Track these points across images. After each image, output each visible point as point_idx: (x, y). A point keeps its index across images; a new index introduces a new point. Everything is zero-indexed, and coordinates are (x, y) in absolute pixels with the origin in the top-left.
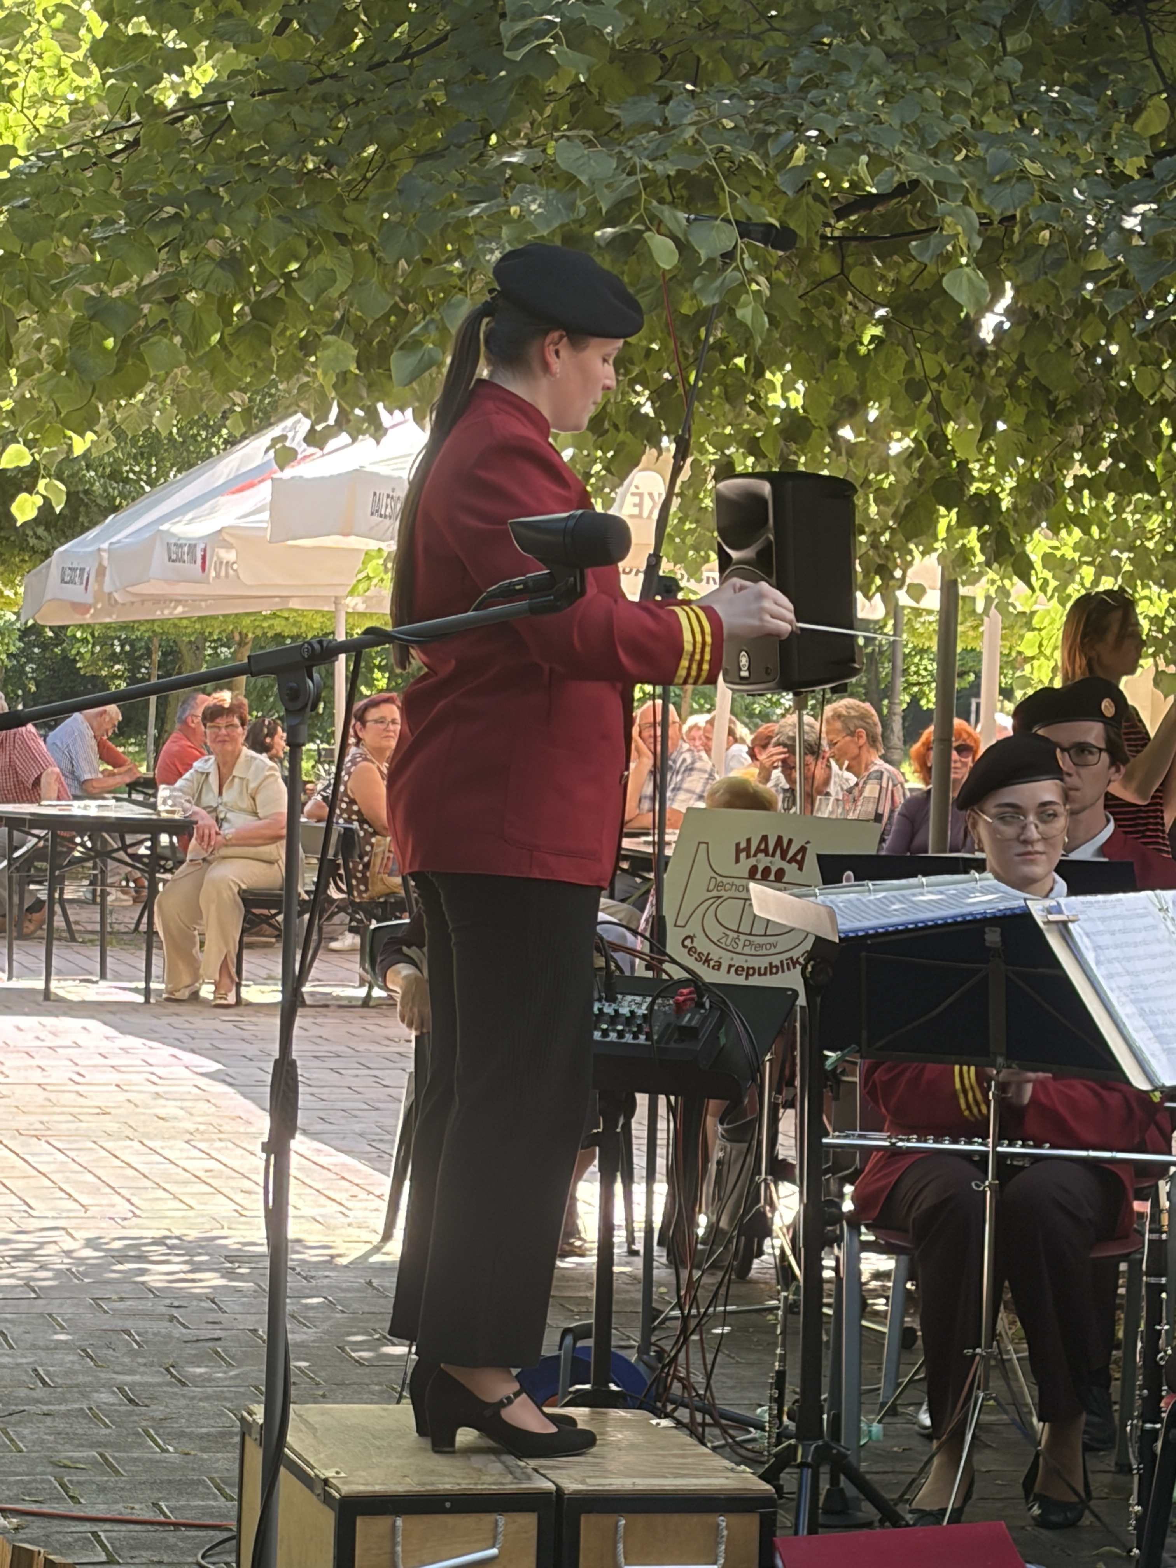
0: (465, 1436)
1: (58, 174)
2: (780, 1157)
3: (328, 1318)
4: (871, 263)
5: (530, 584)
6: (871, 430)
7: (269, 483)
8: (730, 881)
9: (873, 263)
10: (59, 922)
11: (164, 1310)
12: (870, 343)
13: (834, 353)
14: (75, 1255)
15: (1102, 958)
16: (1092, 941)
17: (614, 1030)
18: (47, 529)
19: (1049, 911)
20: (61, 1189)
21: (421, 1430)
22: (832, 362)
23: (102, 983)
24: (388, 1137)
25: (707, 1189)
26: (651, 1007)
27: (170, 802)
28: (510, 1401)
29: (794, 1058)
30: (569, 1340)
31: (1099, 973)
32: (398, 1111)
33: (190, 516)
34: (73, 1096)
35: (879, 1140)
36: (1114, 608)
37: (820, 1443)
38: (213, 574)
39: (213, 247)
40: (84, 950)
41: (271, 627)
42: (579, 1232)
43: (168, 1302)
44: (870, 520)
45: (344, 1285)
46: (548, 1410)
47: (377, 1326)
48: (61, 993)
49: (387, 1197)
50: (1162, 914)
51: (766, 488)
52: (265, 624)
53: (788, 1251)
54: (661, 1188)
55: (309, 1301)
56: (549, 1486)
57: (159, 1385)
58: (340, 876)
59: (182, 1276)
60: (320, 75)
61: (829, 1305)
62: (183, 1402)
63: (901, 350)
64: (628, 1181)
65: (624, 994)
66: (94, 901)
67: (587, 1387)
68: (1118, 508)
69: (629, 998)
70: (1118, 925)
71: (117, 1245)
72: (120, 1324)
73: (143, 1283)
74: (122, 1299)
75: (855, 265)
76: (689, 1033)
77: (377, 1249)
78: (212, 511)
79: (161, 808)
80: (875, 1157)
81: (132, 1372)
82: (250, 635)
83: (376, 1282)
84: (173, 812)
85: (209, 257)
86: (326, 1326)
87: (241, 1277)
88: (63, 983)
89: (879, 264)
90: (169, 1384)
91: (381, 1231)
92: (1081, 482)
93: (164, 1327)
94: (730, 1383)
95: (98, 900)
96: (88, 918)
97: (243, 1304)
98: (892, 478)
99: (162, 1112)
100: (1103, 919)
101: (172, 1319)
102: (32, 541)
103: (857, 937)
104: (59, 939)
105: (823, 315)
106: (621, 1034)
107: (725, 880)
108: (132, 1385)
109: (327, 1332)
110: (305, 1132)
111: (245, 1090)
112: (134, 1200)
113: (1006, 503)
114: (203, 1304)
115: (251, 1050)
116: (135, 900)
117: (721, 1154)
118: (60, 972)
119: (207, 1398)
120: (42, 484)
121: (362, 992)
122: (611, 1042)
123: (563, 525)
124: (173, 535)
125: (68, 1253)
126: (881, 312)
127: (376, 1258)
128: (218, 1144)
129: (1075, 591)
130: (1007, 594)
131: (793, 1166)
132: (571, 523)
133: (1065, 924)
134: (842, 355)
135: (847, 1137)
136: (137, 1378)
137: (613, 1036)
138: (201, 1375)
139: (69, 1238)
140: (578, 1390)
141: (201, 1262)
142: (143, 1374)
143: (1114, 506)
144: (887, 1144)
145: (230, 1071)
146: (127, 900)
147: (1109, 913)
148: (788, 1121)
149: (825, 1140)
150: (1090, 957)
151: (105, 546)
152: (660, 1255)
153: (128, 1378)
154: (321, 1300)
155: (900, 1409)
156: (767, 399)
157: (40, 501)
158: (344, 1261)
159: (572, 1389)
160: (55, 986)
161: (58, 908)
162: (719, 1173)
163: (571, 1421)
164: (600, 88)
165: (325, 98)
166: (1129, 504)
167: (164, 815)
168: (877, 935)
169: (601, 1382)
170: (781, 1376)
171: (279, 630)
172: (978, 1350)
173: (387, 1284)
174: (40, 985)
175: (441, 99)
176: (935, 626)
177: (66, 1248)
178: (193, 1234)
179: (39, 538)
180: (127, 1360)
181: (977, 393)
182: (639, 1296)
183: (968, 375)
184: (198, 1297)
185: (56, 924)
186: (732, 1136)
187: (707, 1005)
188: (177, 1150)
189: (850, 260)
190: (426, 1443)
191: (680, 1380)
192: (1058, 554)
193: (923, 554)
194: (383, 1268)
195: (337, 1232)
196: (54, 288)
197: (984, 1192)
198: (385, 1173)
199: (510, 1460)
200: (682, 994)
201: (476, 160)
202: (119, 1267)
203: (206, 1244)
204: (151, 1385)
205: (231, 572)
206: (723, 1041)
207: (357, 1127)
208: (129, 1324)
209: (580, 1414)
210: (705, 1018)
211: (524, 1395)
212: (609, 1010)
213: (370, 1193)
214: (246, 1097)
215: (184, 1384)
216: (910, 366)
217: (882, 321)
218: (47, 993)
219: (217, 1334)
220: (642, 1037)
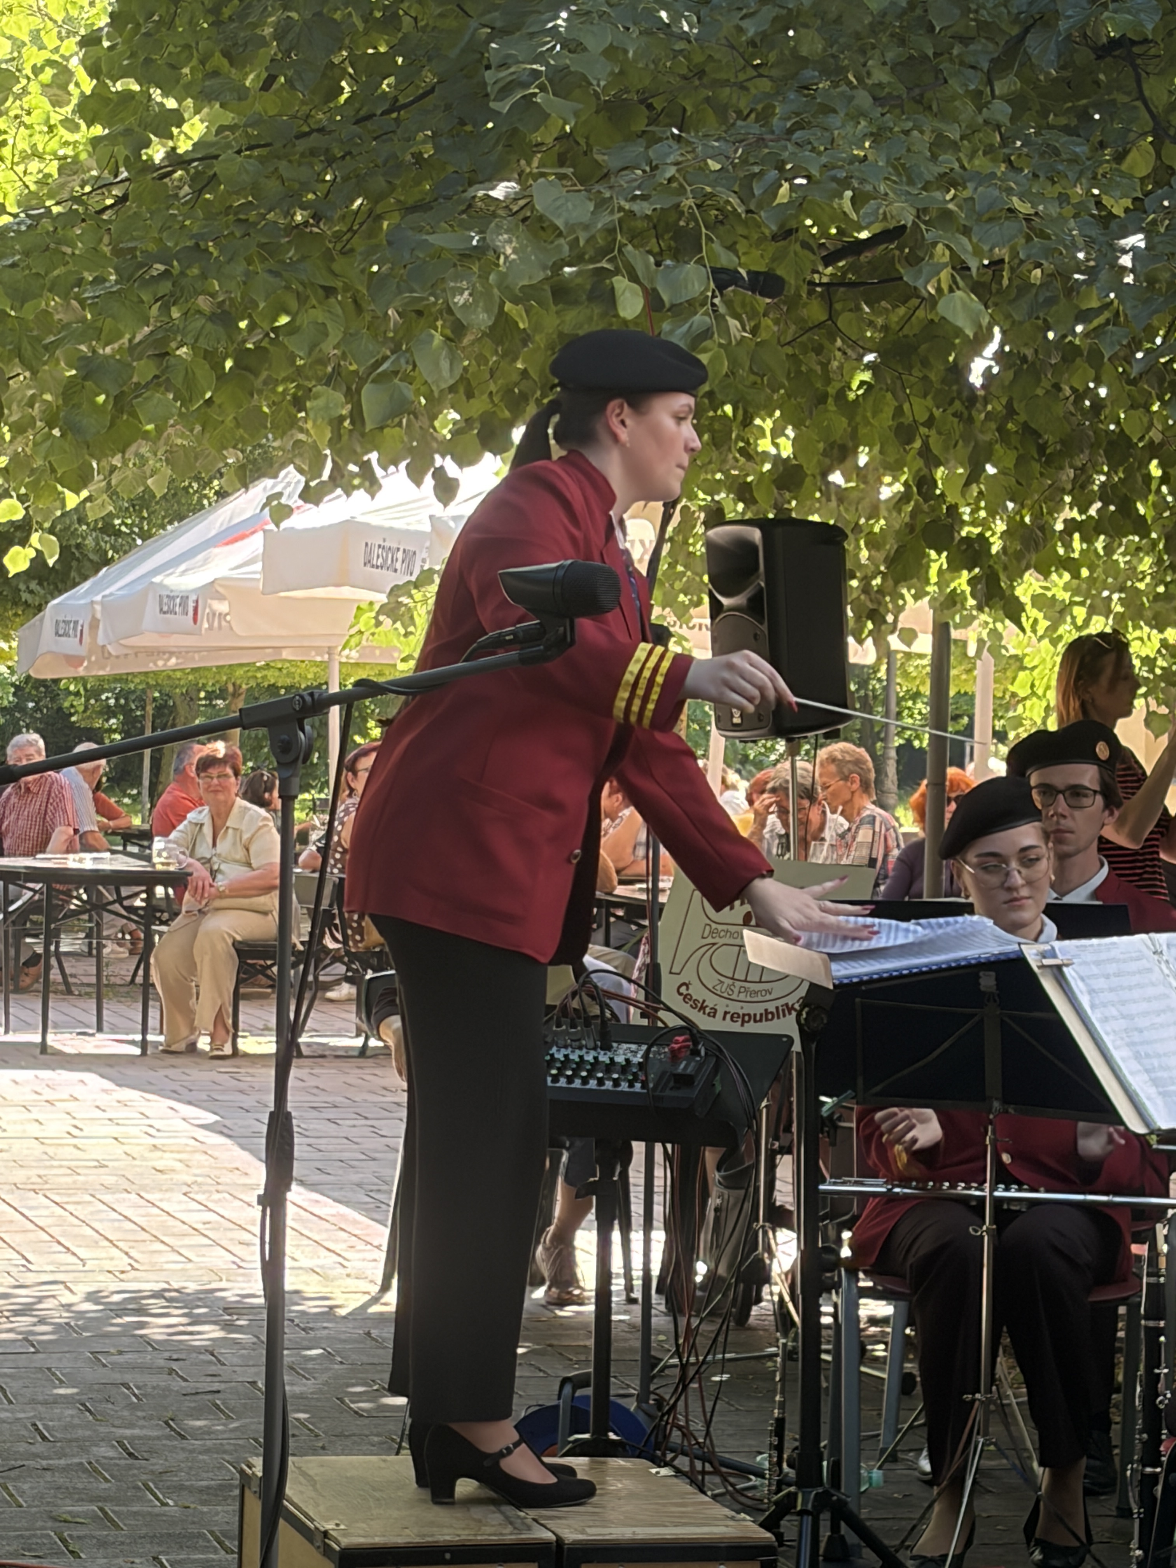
0: (465, 1487)
1: (48, 233)
2: (778, 1204)
3: (327, 1369)
4: (859, 309)
5: (521, 634)
6: (861, 474)
7: (260, 536)
8: (725, 927)
9: (861, 309)
10: (55, 975)
11: (162, 1363)
12: (859, 388)
13: (822, 399)
14: (74, 1308)
15: (1097, 1002)
16: (1087, 985)
17: (610, 1079)
18: (40, 584)
19: (1044, 955)
20: (59, 1243)
21: (421, 1480)
22: (821, 406)
23: (99, 1036)
24: (385, 1187)
25: (705, 1238)
26: (646, 1056)
27: (165, 854)
28: (509, 1451)
29: (791, 1103)
30: (568, 1389)
31: (1094, 1017)
32: (396, 1161)
33: (183, 567)
34: (72, 1149)
35: (876, 1187)
36: (1107, 651)
37: (820, 1490)
38: (206, 625)
39: (203, 303)
40: (81, 1003)
41: (264, 677)
42: (577, 1281)
43: (167, 1355)
44: (861, 566)
45: (343, 1336)
46: (547, 1460)
47: (376, 1377)
48: (58, 1046)
49: (385, 1247)
50: (1156, 957)
51: (756, 535)
52: (259, 675)
53: (787, 1298)
54: (659, 1237)
55: (309, 1353)
56: (549, 1536)
57: (158, 1438)
58: (336, 926)
59: (181, 1328)
60: (306, 129)
61: (827, 1352)
62: (182, 1456)
63: (889, 395)
64: (626, 1229)
65: (619, 1042)
66: (90, 954)
67: (586, 1436)
68: (1109, 550)
69: (625, 1046)
70: (1112, 968)
71: (116, 1298)
72: (118, 1377)
73: (141, 1336)
74: (120, 1353)
75: (843, 311)
76: (684, 1080)
77: (375, 1300)
78: (206, 561)
79: (156, 860)
80: (872, 1203)
81: (131, 1426)
82: (244, 687)
83: (374, 1333)
84: (168, 864)
85: (199, 312)
86: (324, 1377)
87: (240, 1329)
88: (59, 1036)
89: (867, 310)
90: (169, 1438)
91: (379, 1281)
92: (1071, 526)
93: (162, 1380)
94: (730, 1431)
95: (94, 952)
96: (84, 971)
97: (242, 1356)
98: (882, 522)
99: (160, 1165)
100: (1098, 963)
101: (171, 1371)
102: (25, 596)
103: (851, 984)
104: (55, 992)
105: (812, 362)
106: (616, 1082)
107: (720, 927)
108: (131, 1439)
109: (326, 1383)
110: (302, 1183)
111: (242, 1141)
112: (133, 1253)
113: (996, 547)
114: (202, 1357)
115: (248, 1101)
116: (132, 952)
117: (718, 1201)
118: (56, 1026)
119: (207, 1451)
120: (35, 538)
121: (359, 1042)
122: (607, 1091)
123: (552, 575)
124: (166, 587)
125: (68, 1307)
126: (870, 357)
127: (375, 1309)
128: (216, 1196)
129: (1068, 633)
130: (1000, 637)
131: (791, 1212)
132: (561, 573)
133: (1059, 968)
134: (830, 400)
135: (844, 1183)
136: (136, 1432)
137: (609, 1085)
138: (200, 1428)
139: (67, 1292)
140: (577, 1440)
141: (199, 1315)
142: (142, 1427)
143: (1104, 548)
144: (883, 1190)
145: (228, 1123)
146: (123, 952)
147: (1104, 956)
148: (785, 1168)
149: (822, 1187)
150: (1085, 1001)
151: (98, 598)
152: (658, 1302)
153: (128, 1432)
154: (320, 1351)
155: (900, 1455)
156: (757, 445)
157: (32, 554)
158: (342, 1312)
159: (572, 1438)
160: (52, 1039)
161: (53, 961)
162: (717, 1219)
163: (571, 1471)
164: (587, 138)
165: (313, 153)
166: (1120, 545)
167: (159, 867)
168: (871, 981)
169: (600, 1431)
170: (780, 1423)
171: (272, 681)
172: (978, 1396)
173: (385, 1335)
174: (37, 1038)
175: (428, 151)
176: (928, 669)
177: (64, 1301)
178: (192, 1287)
179: (31, 592)
180: (126, 1413)
181: (966, 437)
182: (638, 1344)
183: (956, 420)
184: (198, 1350)
185: (52, 977)
186: (730, 1183)
187: (703, 1053)
188: (175, 1203)
189: (838, 306)
190: (426, 1494)
191: (680, 1428)
192: (1049, 594)
193: (916, 597)
194: (381, 1318)
195: (337, 1283)
196: (46, 348)
197: (982, 1237)
198: (383, 1223)
199: (510, 1510)
200: (677, 1042)
201: (463, 212)
202: (119, 1321)
203: (205, 1297)
204: (150, 1438)
205: (224, 623)
206: (718, 1088)
207: (355, 1177)
208: (128, 1378)
209: (579, 1463)
210: (701, 1066)
211: (524, 1445)
212: (604, 1058)
213: (368, 1243)
214: (243, 1147)
215: (183, 1437)
216: (899, 412)
217: (869, 366)
218: (43, 1047)
219: (216, 1386)
220: (638, 1085)
